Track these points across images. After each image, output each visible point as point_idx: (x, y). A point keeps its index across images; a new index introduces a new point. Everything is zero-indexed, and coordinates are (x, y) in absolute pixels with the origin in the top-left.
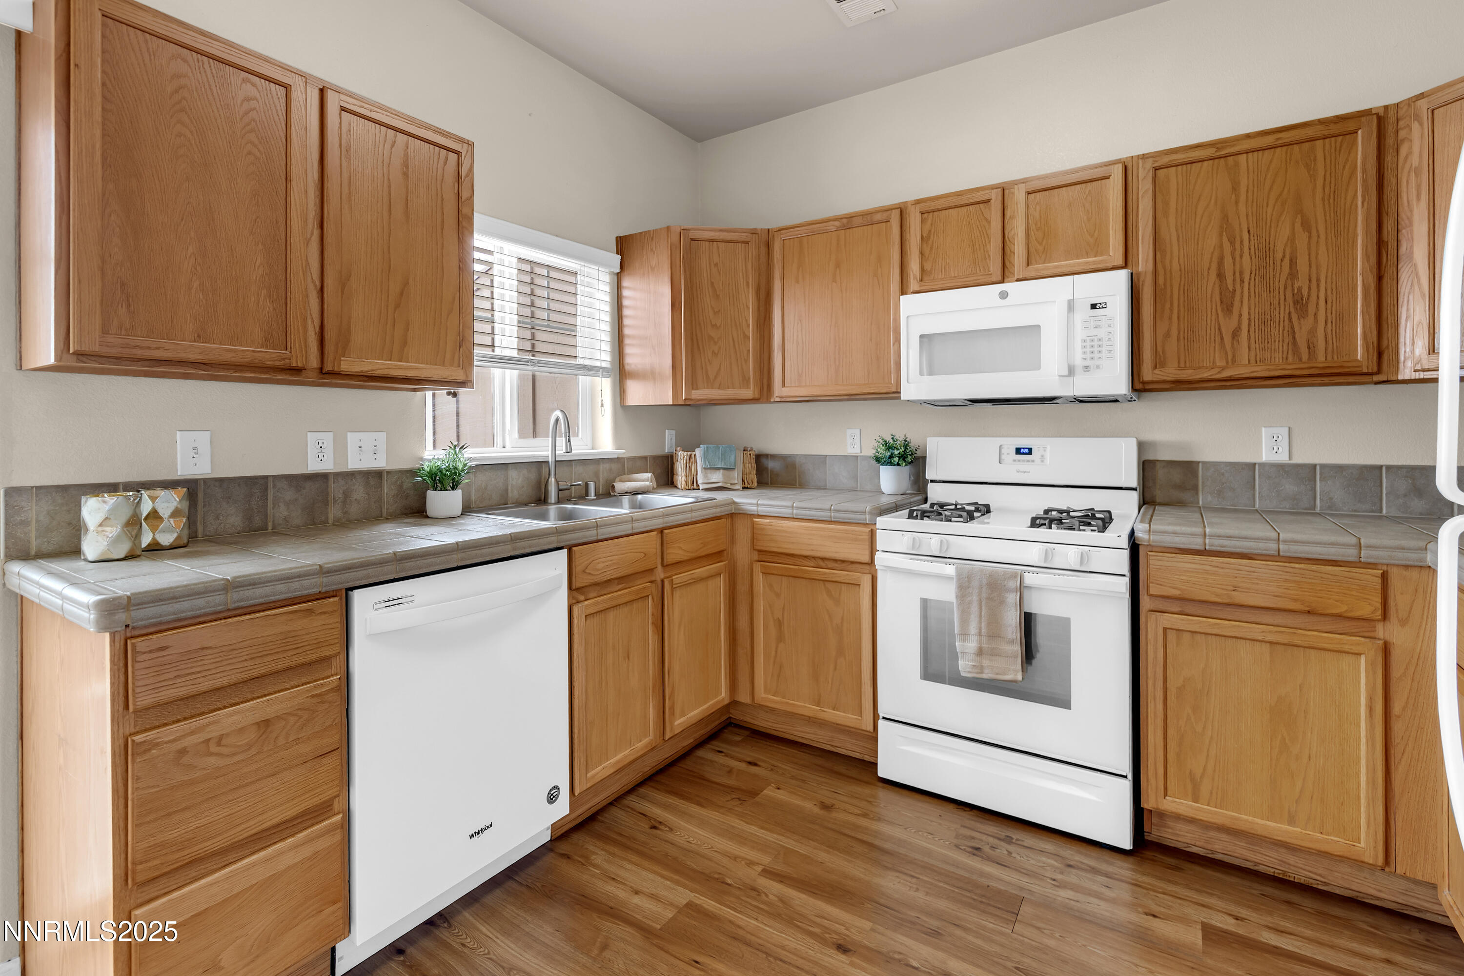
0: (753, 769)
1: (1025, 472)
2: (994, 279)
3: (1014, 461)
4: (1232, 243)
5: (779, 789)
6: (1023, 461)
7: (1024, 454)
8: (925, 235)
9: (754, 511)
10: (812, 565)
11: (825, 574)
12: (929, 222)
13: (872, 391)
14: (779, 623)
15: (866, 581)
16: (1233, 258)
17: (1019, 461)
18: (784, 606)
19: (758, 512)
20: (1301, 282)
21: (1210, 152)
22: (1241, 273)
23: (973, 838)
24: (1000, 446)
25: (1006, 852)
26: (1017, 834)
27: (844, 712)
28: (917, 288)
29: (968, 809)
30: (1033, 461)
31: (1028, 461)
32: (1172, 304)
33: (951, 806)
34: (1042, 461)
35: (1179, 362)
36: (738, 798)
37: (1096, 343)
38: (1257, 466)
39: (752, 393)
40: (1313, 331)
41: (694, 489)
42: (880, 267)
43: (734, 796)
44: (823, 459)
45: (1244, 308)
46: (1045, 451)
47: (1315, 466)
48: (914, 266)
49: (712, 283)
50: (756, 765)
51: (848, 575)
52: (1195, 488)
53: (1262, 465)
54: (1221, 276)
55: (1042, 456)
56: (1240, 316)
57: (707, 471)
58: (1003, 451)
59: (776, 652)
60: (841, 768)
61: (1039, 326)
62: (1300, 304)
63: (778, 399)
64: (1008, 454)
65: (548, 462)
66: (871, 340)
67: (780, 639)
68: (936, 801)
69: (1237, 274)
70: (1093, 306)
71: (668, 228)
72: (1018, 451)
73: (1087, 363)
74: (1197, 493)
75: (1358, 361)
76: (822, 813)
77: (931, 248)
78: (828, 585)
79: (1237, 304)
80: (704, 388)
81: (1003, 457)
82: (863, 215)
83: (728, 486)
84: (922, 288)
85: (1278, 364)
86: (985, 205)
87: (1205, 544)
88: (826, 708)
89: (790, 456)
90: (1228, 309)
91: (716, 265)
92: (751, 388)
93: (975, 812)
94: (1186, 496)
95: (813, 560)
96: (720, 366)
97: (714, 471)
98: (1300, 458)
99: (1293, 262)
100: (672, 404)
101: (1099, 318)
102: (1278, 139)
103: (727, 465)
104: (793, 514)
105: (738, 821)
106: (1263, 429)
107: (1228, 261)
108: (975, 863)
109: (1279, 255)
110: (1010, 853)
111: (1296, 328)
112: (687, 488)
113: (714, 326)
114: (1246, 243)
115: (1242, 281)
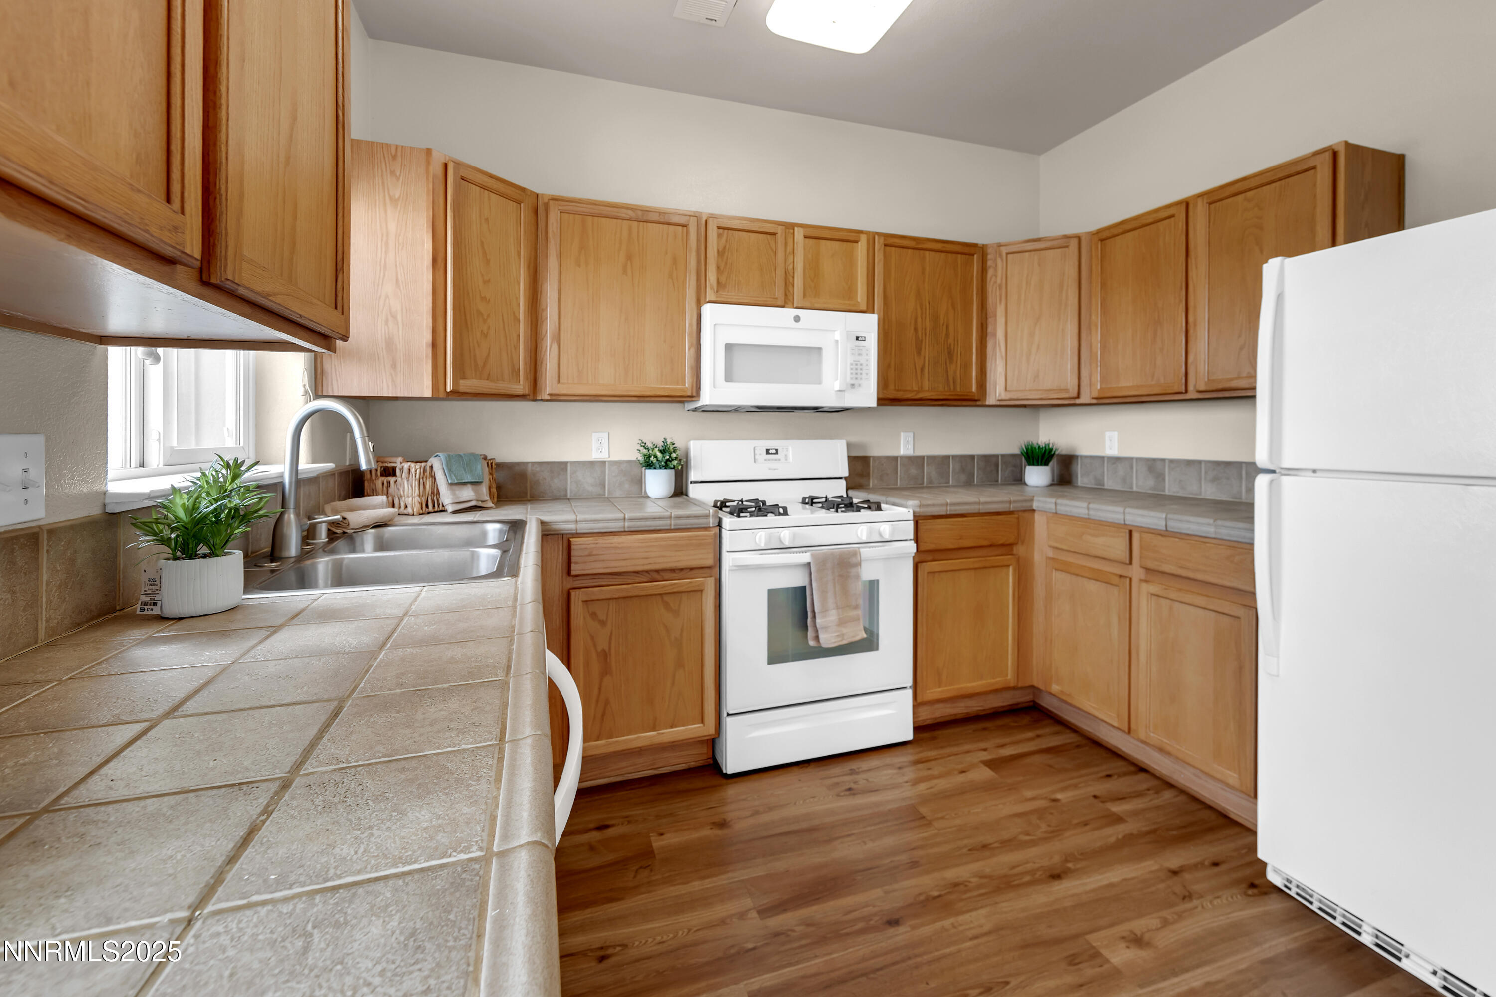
0: (610, 832)
1: (775, 469)
2: (779, 303)
3: (766, 460)
4: (921, 308)
5: (662, 835)
6: (773, 460)
7: (772, 453)
8: (720, 250)
9: (571, 530)
10: (645, 580)
11: (665, 586)
12: (724, 239)
13: (666, 394)
14: (605, 655)
15: (710, 583)
16: (922, 318)
17: (769, 460)
18: (611, 633)
19: (577, 530)
20: (951, 341)
21: (912, 244)
22: (925, 329)
23: (837, 783)
24: (755, 448)
25: (865, 781)
26: (855, 764)
27: (683, 726)
28: (713, 298)
29: (806, 765)
30: (779, 460)
31: (776, 460)
32: (891, 344)
33: (795, 769)
34: (786, 460)
35: (895, 386)
36: (641, 868)
37: (859, 367)
38: (899, 458)
39: (522, 387)
40: (955, 372)
41: (429, 513)
42: (676, 269)
43: (634, 869)
44: (561, 467)
45: (927, 352)
46: (787, 451)
47: (923, 457)
48: (712, 276)
49: (482, 243)
50: (607, 826)
51: (690, 582)
52: (868, 475)
53: (902, 457)
54: (916, 329)
55: (786, 455)
56: (924, 358)
57: (455, 487)
58: (756, 451)
59: (600, 689)
60: (683, 785)
61: (820, 349)
62: (950, 354)
63: (548, 398)
64: (760, 454)
65: (282, 484)
66: (665, 342)
67: (606, 671)
68: (785, 770)
69: (923, 330)
70: (857, 339)
71: (429, 151)
72: (768, 452)
73: (852, 382)
74: (869, 479)
75: (972, 392)
76: (719, 832)
77: (726, 263)
78: (666, 598)
79: (923, 349)
80: (473, 379)
81: (757, 457)
82: (660, 213)
83: (480, 504)
84: (719, 299)
85: (941, 391)
86: (772, 236)
87: (947, 511)
88: (663, 729)
89: (518, 464)
90: (919, 353)
91: (487, 220)
92: (521, 382)
93: (813, 765)
94: (863, 481)
95: (646, 574)
96: (489, 350)
97: (462, 486)
98: (919, 453)
99: (947, 327)
100: (431, 396)
101: (861, 348)
102: (944, 247)
103: (476, 479)
104: (624, 527)
105: (672, 888)
106: (902, 434)
107: (919, 319)
108: (859, 800)
109: (942, 322)
110: (867, 780)
111: (949, 370)
112: (421, 512)
113: (483, 298)
114: (928, 308)
115: (925, 335)
